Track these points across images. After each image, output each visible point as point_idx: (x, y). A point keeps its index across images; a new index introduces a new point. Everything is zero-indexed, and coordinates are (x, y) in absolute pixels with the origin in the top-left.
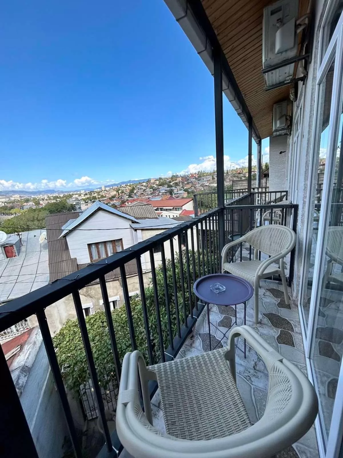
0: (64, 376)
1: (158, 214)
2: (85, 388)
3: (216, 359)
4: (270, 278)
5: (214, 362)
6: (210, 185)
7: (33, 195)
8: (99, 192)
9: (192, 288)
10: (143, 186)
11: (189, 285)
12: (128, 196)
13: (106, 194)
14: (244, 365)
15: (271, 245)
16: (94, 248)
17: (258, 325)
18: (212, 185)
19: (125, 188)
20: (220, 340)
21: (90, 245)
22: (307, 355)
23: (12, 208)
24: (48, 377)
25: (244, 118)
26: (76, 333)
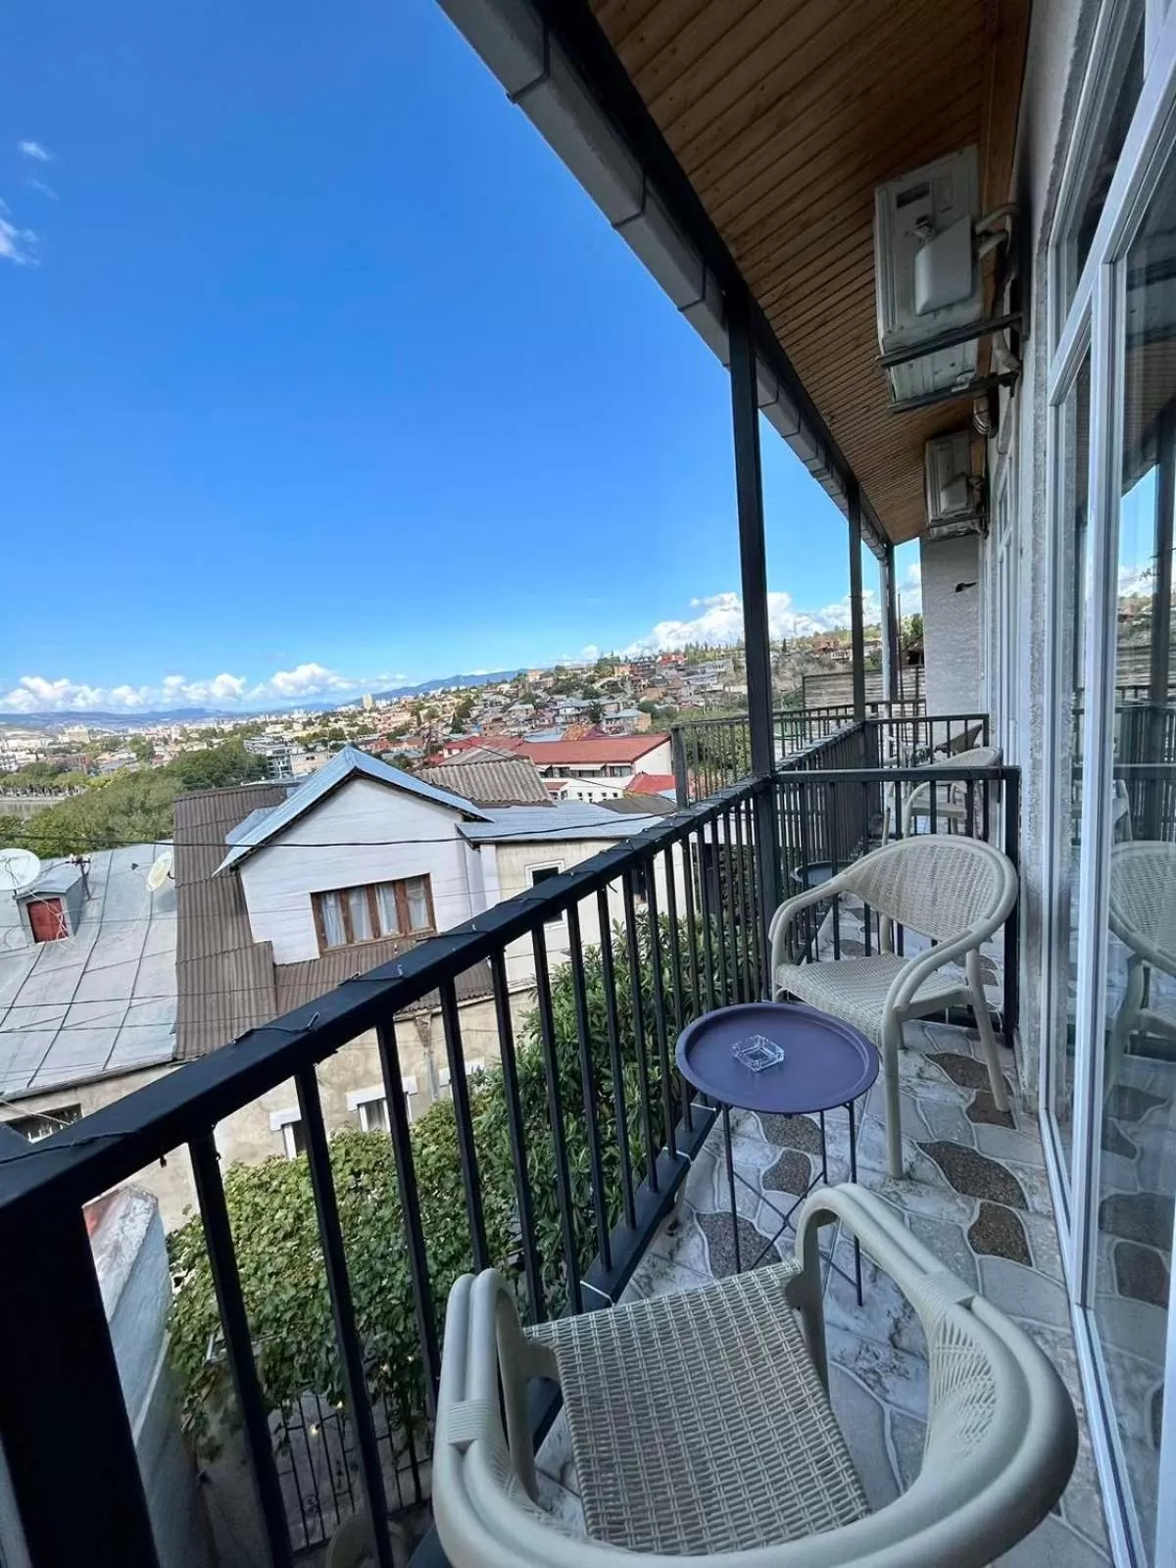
0: (213, 1378)
1: (550, 786)
2: (286, 1424)
3: (756, 1303)
4: (938, 1017)
5: (750, 1312)
6: (727, 689)
7: (134, 727)
8: (353, 716)
9: (671, 1050)
10: (500, 693)
11: (660, 1040)
12: (450, 729)
13: (377, 722)
14: (858, 1329)
15: (934, 901)
16: (332, 909)
17: (902, 1184)
18: (734, 689)
19: (440, 700)
20: (771, 1237)
21: (318, 898)
22: (1075, 1296)
23: (61, 769)
24: (155, 1377)
25: (834, 484)
26: (261, 1215)
